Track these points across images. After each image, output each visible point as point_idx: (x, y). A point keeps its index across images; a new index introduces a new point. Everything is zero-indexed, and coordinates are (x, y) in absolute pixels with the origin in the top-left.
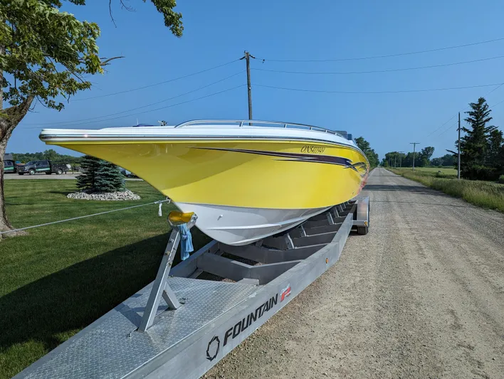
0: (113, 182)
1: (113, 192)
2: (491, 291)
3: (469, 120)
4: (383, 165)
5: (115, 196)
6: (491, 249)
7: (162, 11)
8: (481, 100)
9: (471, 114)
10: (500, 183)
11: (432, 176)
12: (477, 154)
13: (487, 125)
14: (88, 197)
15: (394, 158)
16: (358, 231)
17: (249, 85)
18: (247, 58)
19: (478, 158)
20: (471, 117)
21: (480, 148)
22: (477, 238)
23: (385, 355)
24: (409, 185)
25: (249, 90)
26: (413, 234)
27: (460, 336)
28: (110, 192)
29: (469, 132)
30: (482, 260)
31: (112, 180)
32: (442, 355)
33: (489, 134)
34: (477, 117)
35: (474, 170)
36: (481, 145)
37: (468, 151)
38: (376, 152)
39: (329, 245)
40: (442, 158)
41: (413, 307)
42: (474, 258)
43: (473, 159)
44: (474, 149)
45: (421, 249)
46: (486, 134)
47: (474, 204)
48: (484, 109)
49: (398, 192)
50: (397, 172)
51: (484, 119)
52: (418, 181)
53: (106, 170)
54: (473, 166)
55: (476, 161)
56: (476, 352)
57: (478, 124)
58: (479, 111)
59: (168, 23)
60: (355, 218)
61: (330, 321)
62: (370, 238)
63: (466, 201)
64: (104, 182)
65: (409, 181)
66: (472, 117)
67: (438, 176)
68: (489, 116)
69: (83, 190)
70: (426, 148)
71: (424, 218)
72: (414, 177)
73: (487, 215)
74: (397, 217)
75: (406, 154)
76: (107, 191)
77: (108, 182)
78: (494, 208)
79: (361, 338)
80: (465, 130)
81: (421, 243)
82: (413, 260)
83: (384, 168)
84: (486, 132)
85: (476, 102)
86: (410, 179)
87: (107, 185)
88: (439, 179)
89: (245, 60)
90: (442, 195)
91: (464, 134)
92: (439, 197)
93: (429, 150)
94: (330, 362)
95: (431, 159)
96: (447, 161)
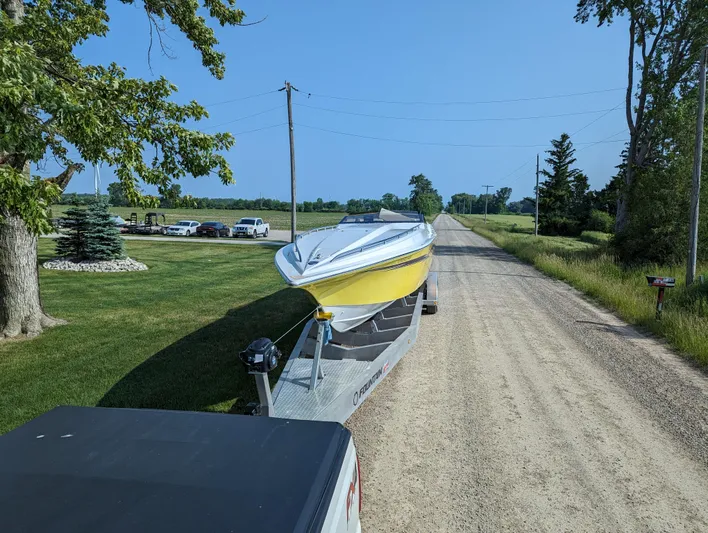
0: (110, 248)
1: (110, 260)
2: (535, 361)
3: (550, 161)
4: (449, 211)
5: (114, 266)
6: (547, 325)
7: (201, 49)
8: (565, 137)
9: (553, 153)
10: (582, 240)
11: (506, 230)
12: (558, 203)
13: (571, 168)
14: (76, 267)
15: (462, 201)
16: (429, 310)
17: (290, 124)
18: (289, 91)
19: (560, 208)
20: (552, 157)
21: (562, 196)
22: (538, 315)
23: (455, 405)
24: (480, 245)
25: (291, 130)
26: (480, 311)
27: (507, 392)
28: (106, 260)
29: (550, 176)
30: (535, 336)
31: (109, 245)
32: (492, 403)
33: (572, 178)
34: (560, 158)
35: (555, 224)
36: (563, 193)
37: (548, 200)
38: (439, 193)
39: (410, 328)
40: (521, 202)
41: (476, 375)
42: (528, 334)
43: (554, 210)
44: (555, 197)
45: (485, 327)
46: (569, 179)
47: (545, 274)
48: (568, 148)
49: (467, 258)
50: (466, 223)
51: (567, 160)
52: (490, 239)
53: (99, 231)
54: (553, 219)
55: (558, 212)
56: (515, 400)
57: (560, 167)
58: (561, 150)
59: (206, 63)
60: (425, 298)
61: (415, 388)
62: (438, 317)
63: (538, 269)
64: (99, 247)
65: (479, 238)
66: (554, 158)
67: (514, 230)
68: (574, 157)
69: (65, 257)
70: (502, 190)
71: (491, 293)
72: (486, 232)
73: (553, 287)
74: (465, 293)
75: (478, 196)
76: (102, 259)
77: (104, 247)
78: (562, 279)
79: (438, 397)
80: (545, 173)
81: (486, 321)
82: (478, 337)
83: (449, 216)
84: (569, 176)
85: (559, 139)
86: (480, 234)
87: (103, 252)
88: (514, 235)
89: (285, 92)
90: (513, 261)
91: (543, 178)
92: (511, 264)
93: (505, 192)
94: (419, 412)
95: (507, 203)
96: (526, 207)
